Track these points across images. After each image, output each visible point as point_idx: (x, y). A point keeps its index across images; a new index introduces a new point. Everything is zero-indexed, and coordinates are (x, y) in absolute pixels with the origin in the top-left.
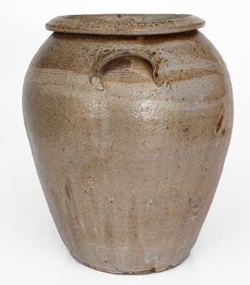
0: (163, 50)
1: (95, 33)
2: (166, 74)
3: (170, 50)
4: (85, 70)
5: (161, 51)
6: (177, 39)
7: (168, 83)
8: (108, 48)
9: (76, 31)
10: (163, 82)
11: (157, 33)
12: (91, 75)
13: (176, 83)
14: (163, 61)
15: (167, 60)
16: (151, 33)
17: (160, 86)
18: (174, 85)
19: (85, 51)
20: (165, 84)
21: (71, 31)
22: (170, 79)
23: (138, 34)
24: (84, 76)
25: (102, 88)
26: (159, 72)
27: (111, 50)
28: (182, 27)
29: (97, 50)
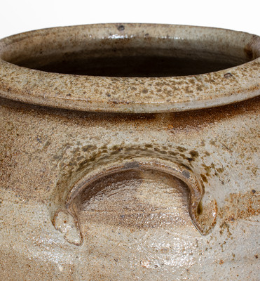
0: (213, 143)
1: (65, 105)
2: (221, 205)
3: (228, 143)
4: (42, 192)
5: (208, 148)
6: (242, 113)
7: (224, 225)
8: (92, 142)
9: (22, 98)
10: (214, 224)
11: (201, 105)
12: (54, 208)
13: (241, 222)
14: (213, 171)
15: (221, 170)
16: (186, 108)
17: (207, 232)
18: (236, 227)
19: (41, 146)
20: (217, 227)
21: (12, 96)
22: (229, 214)
23: (159, 110)
24: (40, 206)
25: (77, 241)
26: (206, 202)
27: (99, 145)
28: (253, 89)
29: (68, 146)
